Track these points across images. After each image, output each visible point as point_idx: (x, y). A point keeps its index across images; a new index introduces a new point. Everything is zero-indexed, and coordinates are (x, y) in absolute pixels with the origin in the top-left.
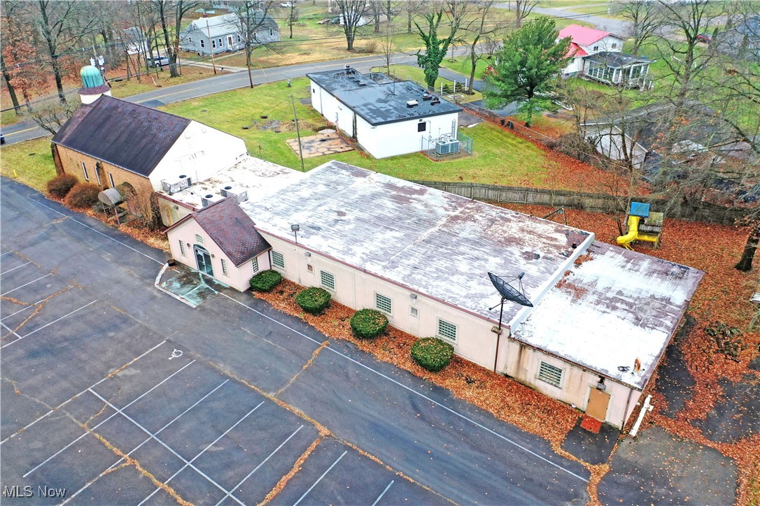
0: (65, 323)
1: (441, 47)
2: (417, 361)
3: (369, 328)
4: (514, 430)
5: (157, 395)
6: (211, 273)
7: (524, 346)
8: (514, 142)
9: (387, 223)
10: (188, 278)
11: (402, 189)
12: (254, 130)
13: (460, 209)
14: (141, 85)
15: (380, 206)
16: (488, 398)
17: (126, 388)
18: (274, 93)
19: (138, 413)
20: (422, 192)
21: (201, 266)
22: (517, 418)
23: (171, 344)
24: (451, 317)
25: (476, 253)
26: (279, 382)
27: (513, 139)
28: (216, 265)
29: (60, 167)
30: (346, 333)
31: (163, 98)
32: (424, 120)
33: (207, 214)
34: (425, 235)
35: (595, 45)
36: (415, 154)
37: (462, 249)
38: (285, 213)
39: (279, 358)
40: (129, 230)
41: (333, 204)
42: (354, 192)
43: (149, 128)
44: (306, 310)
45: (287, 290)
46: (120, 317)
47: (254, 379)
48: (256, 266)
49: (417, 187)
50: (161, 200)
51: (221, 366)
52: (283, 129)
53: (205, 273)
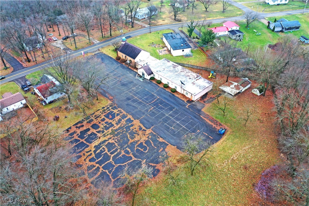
0: (125, 82)
1: (193, 28)
2: (171, 91)
3: (166, 86)
4: (181, 100)
5: (138, 91)
6: (144, 76)
7: (184, 90)
8: (202, 54)
9: (171, 71)
10: (141, 77)
11: (175, 65)
12: (150, 47)
13: (183, 70)
14: (125, 30)
15: (171, 68)
16: (179, 96)
17: (134, 90)
18: (155, 35)
19: (137, 93)
20: (178, 66)
21: (143, 75)
22: (182, 99)
23: (139, 86)
24: (176, 86)
25: (182, 77)
26: (153, 92)
27: (202, 53)
28: (145, 75)
29: (117, 54)
30: (163, 87)
31: (131, 35)
32: (184, 49)
33: (145, 68)
34: (176, 74)
35: (231, 28)
36: (181, 56)
37: (181, 76)
38: (156, 68)
39: (153, 89)
40: (131, 68)
41: (163, 67)
42: (167, 65)
43: (134, 51)
44: (158, 83)
45: (155, 80)
46: (132, 81)
47: (150, 91)
48: (151, 76)
49: (177, 65)
50: (136, 64)
51: (146, 89)
52: (156, 47)
53: (143, 76)
